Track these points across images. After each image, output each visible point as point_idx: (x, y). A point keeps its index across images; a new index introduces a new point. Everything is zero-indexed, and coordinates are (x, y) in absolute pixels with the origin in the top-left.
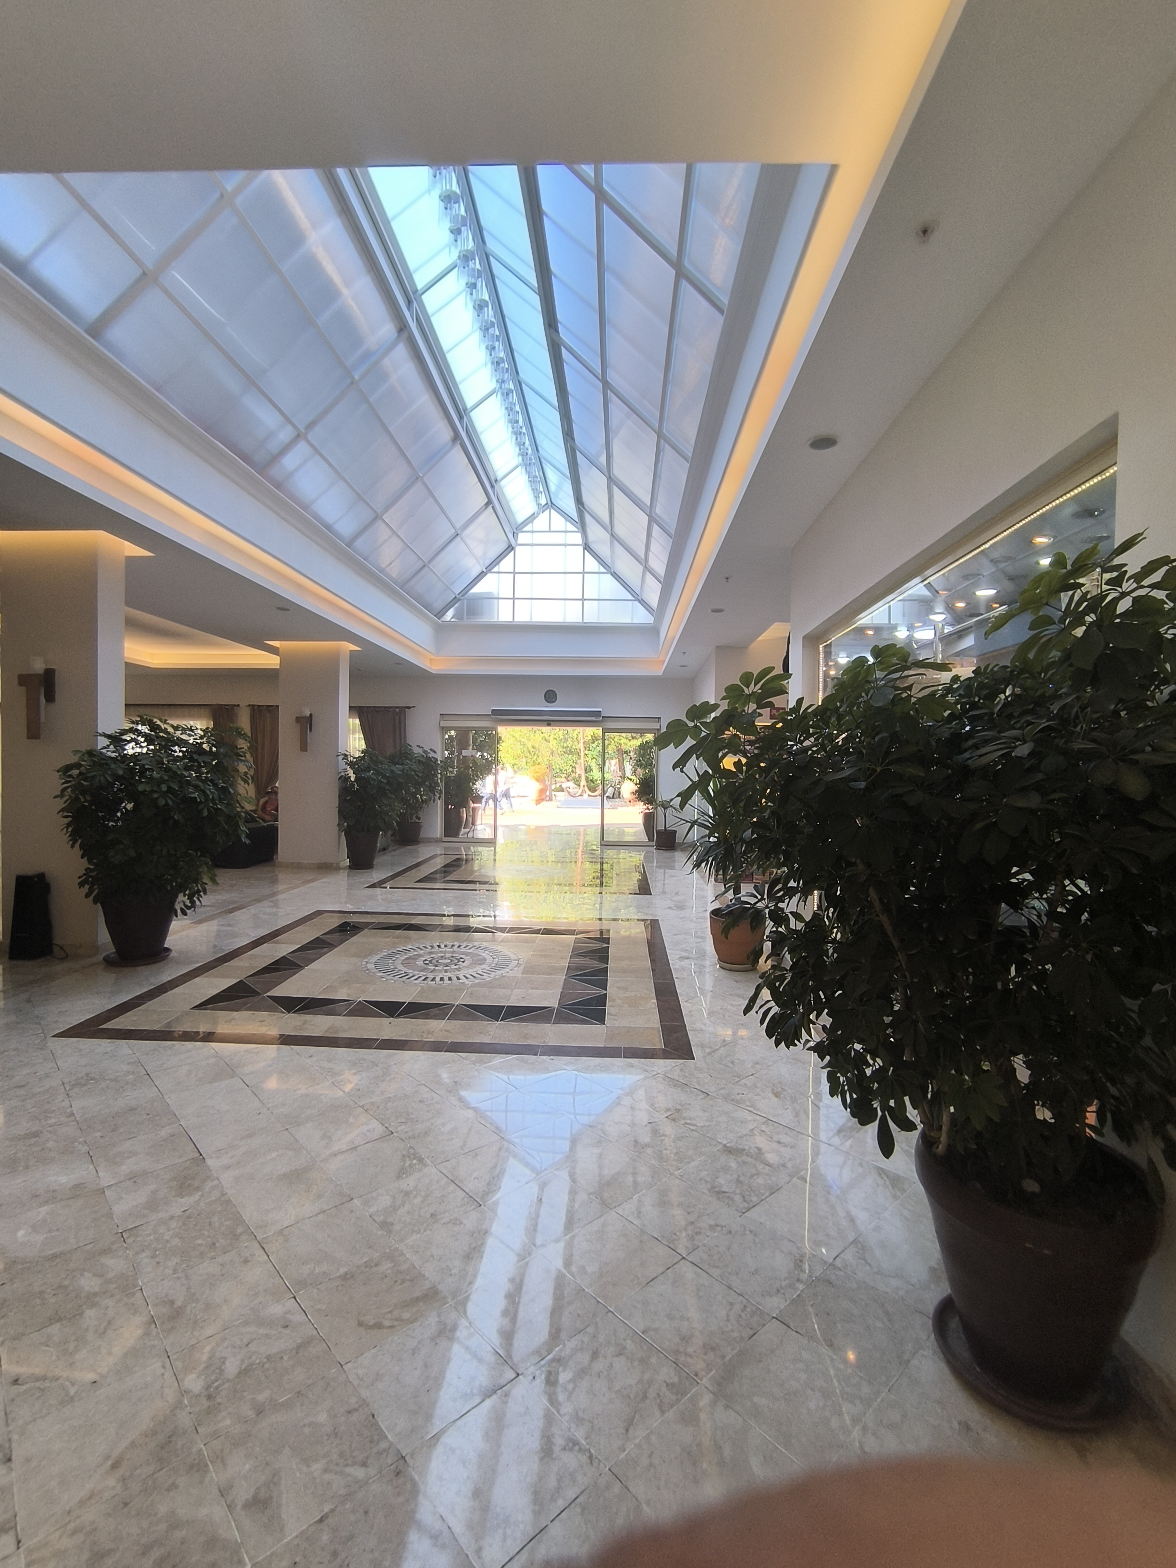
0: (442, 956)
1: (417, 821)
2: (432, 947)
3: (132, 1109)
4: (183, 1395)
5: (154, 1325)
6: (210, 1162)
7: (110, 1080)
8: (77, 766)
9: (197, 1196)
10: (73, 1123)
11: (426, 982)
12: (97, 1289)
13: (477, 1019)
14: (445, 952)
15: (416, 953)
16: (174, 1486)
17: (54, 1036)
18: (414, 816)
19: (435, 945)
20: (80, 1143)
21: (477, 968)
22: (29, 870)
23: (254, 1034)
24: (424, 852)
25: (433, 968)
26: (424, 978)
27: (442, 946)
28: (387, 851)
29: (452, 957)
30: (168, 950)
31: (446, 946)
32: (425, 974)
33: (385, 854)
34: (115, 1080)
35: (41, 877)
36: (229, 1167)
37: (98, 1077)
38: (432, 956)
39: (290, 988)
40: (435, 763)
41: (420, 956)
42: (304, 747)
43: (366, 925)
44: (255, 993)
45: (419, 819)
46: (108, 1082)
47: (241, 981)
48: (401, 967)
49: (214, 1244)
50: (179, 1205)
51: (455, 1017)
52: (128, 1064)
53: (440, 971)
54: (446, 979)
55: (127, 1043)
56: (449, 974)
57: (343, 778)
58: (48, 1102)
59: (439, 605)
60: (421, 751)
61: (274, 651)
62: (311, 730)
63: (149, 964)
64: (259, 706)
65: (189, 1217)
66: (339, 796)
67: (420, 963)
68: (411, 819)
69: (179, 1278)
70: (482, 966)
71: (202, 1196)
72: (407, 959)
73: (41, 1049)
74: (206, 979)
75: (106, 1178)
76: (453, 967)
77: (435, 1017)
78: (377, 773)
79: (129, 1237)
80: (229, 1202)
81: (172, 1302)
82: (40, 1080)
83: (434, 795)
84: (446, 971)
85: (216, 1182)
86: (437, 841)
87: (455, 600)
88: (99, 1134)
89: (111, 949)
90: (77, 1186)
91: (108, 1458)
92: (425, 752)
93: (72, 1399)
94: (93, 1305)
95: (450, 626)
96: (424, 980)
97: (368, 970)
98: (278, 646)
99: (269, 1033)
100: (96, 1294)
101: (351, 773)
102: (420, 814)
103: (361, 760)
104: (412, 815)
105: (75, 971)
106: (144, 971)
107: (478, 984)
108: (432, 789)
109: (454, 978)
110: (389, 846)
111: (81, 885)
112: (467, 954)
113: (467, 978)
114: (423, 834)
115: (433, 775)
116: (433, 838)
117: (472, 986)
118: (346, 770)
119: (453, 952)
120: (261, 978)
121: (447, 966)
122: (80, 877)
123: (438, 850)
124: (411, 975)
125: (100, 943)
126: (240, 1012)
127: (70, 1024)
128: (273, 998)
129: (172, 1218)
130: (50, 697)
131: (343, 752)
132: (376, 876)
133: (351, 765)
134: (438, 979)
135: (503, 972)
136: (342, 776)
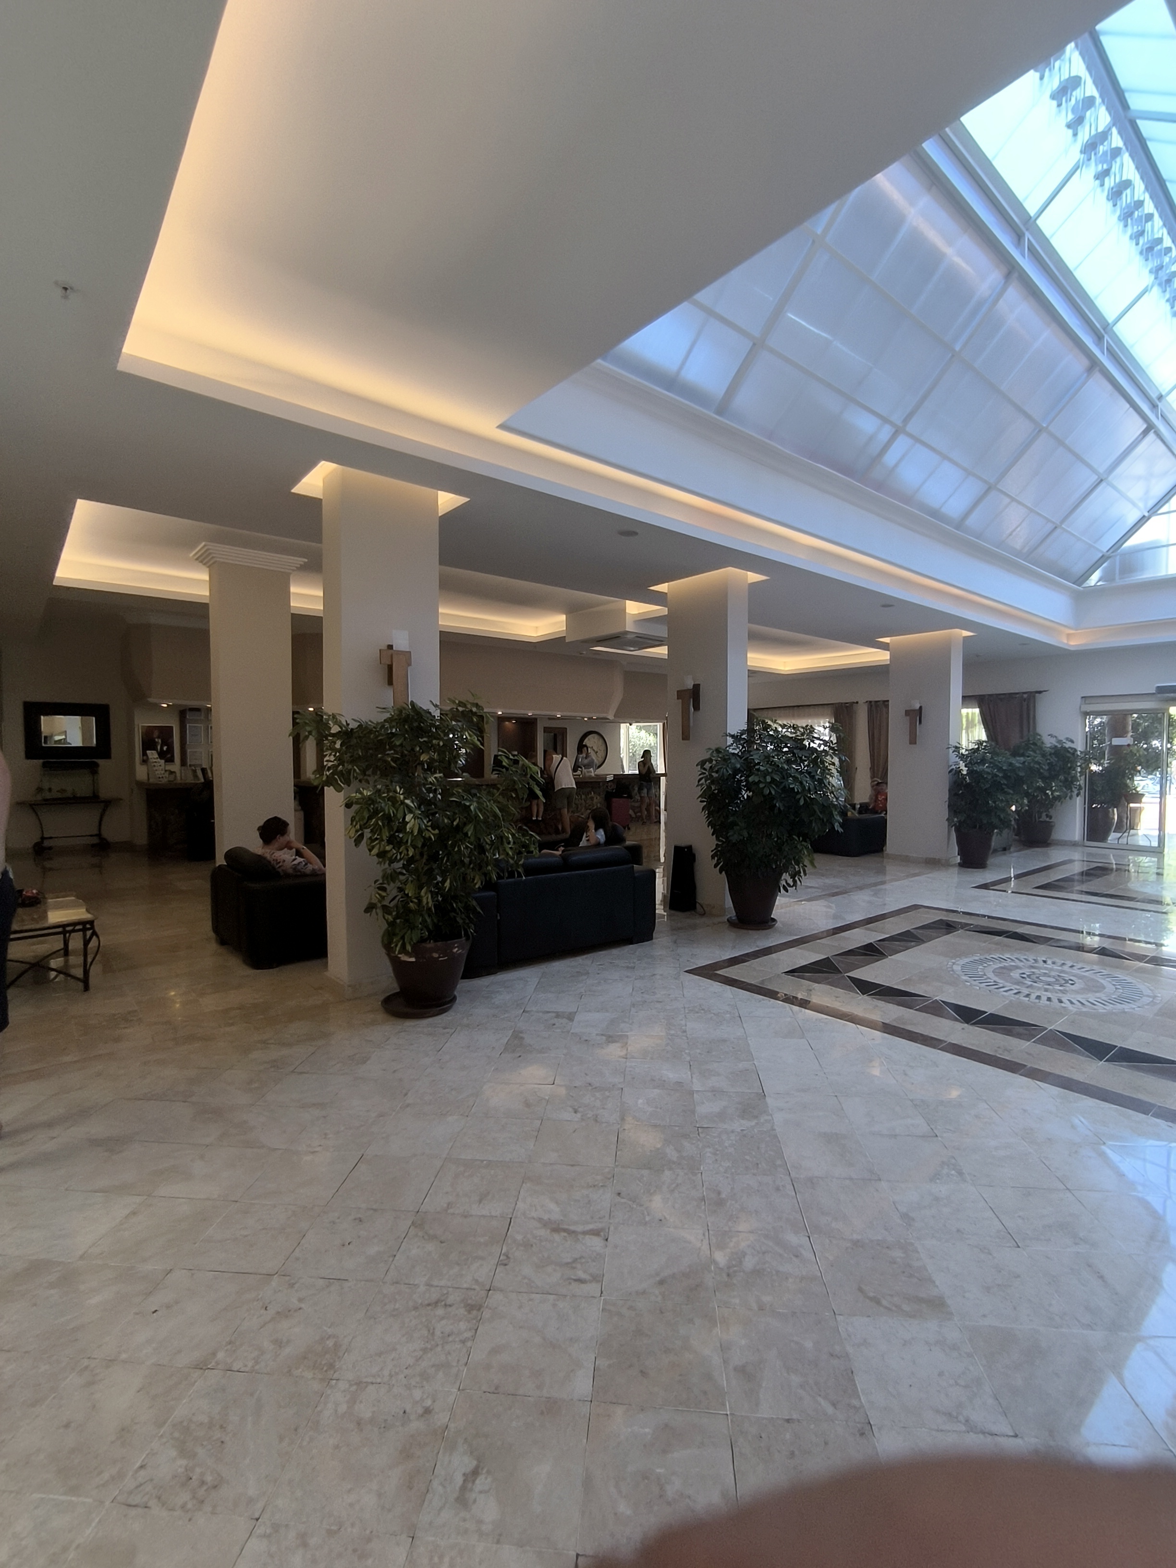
0: (1045, 973)
1: (1048, 819)
2: (1036, 961)
3: (724, 1041)
4: (712, 1263)
5: (703, 1203)
6: (769, 1100)
7: (714, 1014)
8: (710, 760)
9: (753, 1123)
10: (684, 1038)
11: (1017, 996)
12: (675, 1159)
13: (1074, 1051)
14: (1051, 970)
15: (1013, 964)
16: (691, 1321)
17: (686, 971)
18: (1045, 814)
19: (1040, 959)
20: (686, 1053)
21: (1089, 995)
22: (683, 843)
23: (827, 1007)
24: (1056, 855)
25: (1030, 983)
26: (1016, 991)
27: (1049, 962)
28: (1007, 852)
29: (1059, 976)
30: (774, 920)
31: (1054, 963)
32: (1018, 987)
33: (1005, 854)
34: (717, 1015)
35: (690, 848)
36: (782, 1110)
37: (706, 1009)
38: (1033, 970)
39: (871, 973)
40: (1073, 754)
41: (1017, 967)
42: (913, 741)
43: (964, 926)
44: (837, 971)
45: (1051, 817)
46: (713, 1015)
47: (828, 958)
48: (991, 975)
49: (758, 1164)
50: (740, 1124)
51: (1044, 1041)
52: (729, 1005)
53: (1039, 989)
54: (1044, 998)
55: (730, 989)
56: (1049, 994)
57: (954, 771)
58: (673, 1018)
59: (1079, 568)
60: (1053, 741)
61: (885, 647)
62: (920, 722)
63: (759, 930)
64: (876, 702)
65: (745, 1136)
66: (949, 791)
67: (1015, 974)
68: (1040, 817)
69: (727, 1177)
70: (1098, 995)
71: (757, 1124)
72: (1001, 968)
73: (676, 979)
74: (800, 951)
75: (697, 1086)
76: (1058, 987)
77: (1019, 1036)
78: (993, 765)
79: (702, 1133)
80: (776, 1136)
81: (719, 1193)
82: (672, 1000)
83: (1072, 791)
84: (1046, 990)
85: (770, 1118)
86: (1074, 844)
87: (1103, 559)
88: (698, 1051)
89: (732, 914)
90: (679, 1083)
91: (657, 1274)
92: (1060, 742)
93: (646, 1224)
94: (670, 1169)
95: (1096, 591)
96: (1015, 994)
97: (953, 971)
98: (889, 642)
99: (841, 1009)
100: (674, 1163)
101: (962, 765)
102: (1052, 812)
103: (974, 753)
104: (1040, 813)
105: (708, 926)
106: (754, 934)
107: (1086, 1014)
108: (1069, 784)
109: (1055, 1000)
110: (1010, 846)
111: (713, 857)
112: (1080, 977)
113: (1072, 1003)
114: (1057, 835)
115: (1070, 768)
116: (1071, 842)
117: (1076, 1014)
118: (957, 763)
119: (1062, 972)
120: (846, 959)
121: (1049, 985)
122: (712, 851)
123: (1076, 855)
124: (1001, 985)
125: (727, 907)
126: (820, 985)
127: (697, 965)
128: (853, 979)
129: (733, 1132)
130: (697, 707)
131: (954, 745)
132: (988, 876)
133: (962, 757)
134: (1033, 996)
135: (1126, 1007)
136: (953, 769)
